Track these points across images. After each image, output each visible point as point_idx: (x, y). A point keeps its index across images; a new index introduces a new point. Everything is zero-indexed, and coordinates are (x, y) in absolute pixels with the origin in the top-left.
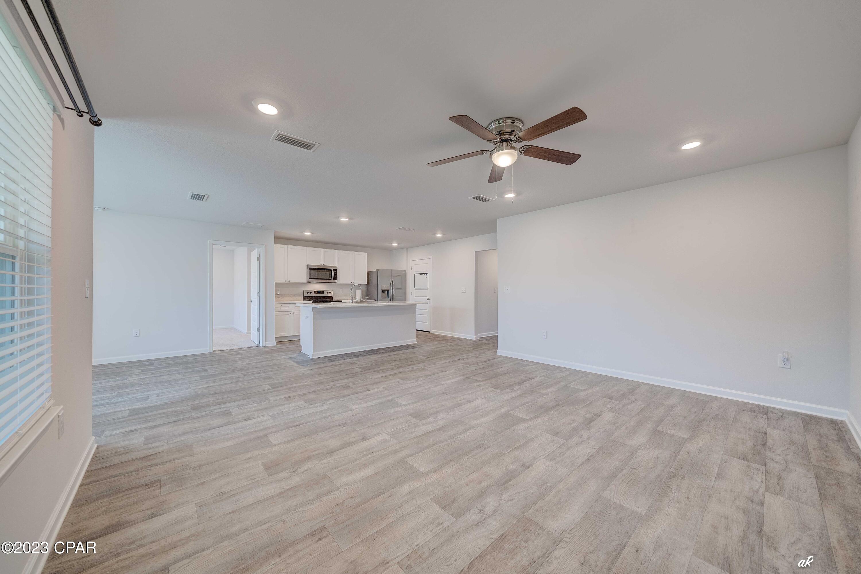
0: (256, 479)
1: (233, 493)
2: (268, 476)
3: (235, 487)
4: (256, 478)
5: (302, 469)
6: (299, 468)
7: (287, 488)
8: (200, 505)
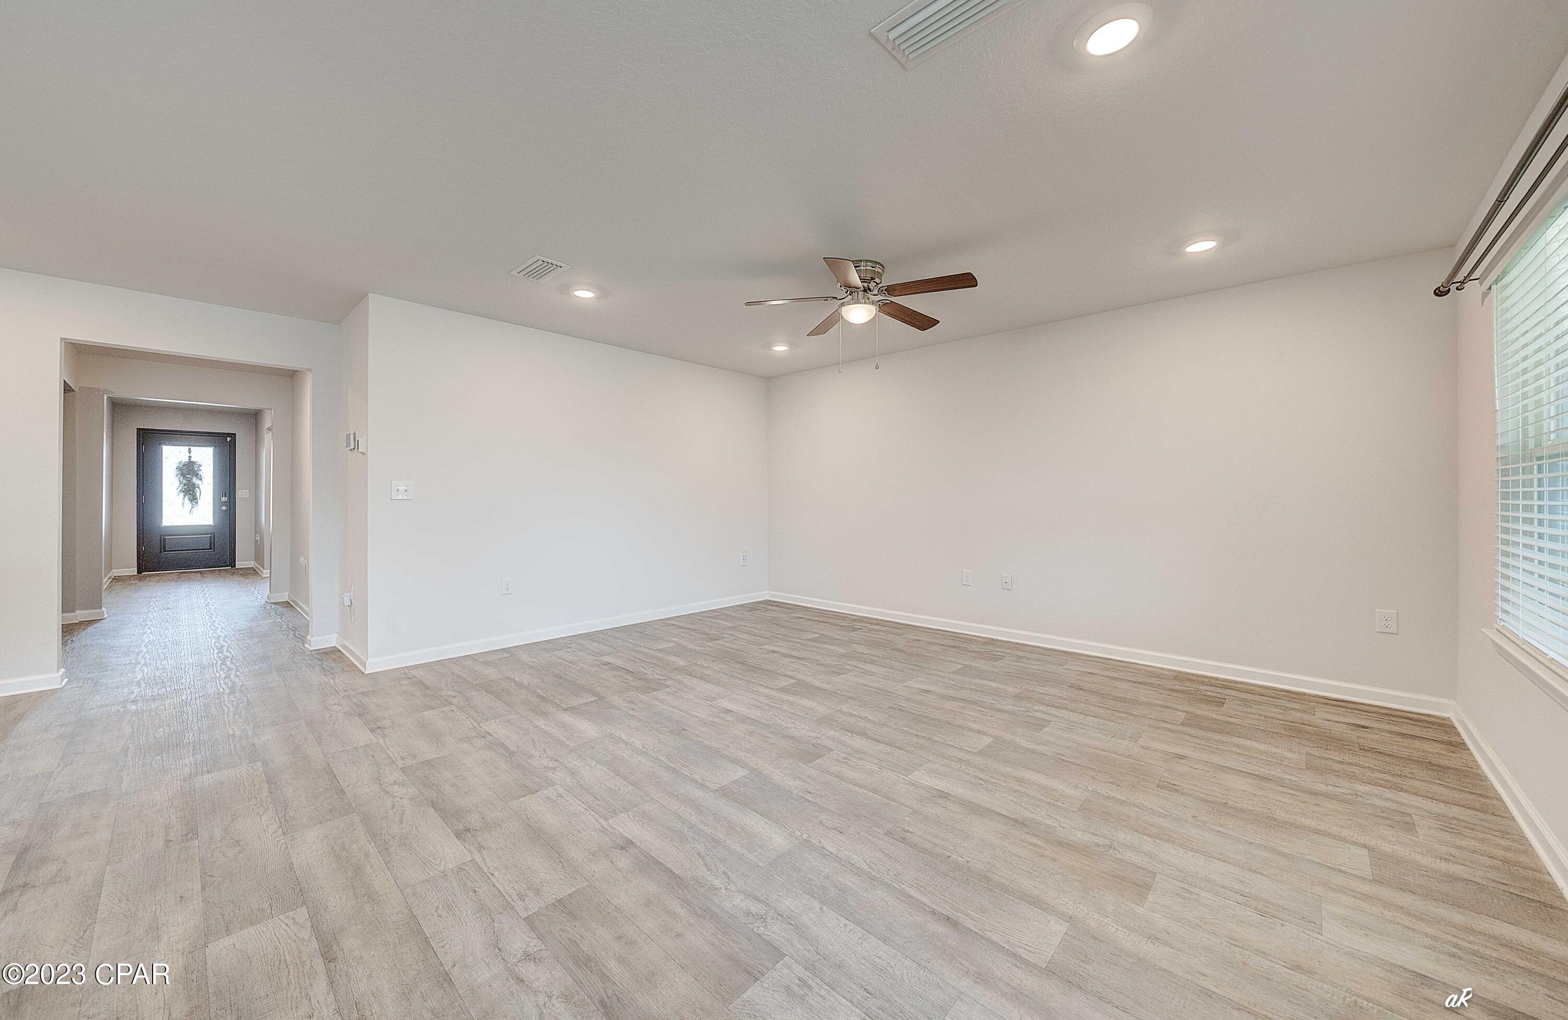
0: (1182, 886)
1: (1240, 899)
2: (1158, 875)
3: (1230, 904)
4: (1182, 888)
5: (1095, 840)
6: (1098, 845)
7: (1149, 839)
8: (1313, 924)
